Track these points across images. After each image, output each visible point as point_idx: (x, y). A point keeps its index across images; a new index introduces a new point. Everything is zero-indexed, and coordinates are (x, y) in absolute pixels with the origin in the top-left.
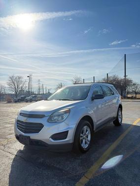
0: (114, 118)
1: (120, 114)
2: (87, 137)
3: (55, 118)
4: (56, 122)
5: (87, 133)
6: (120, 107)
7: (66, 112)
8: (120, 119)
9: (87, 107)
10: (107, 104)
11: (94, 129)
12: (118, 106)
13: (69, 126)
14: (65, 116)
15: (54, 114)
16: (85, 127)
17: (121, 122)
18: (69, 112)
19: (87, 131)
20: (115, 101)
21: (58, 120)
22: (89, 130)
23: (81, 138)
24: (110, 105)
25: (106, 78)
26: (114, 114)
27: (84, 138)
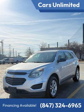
0: (73, 75)
1: (78, 72)
2: (54, 88)
3: (33, 75)
4: (34, 77)
5: (54, 85)
6: (78, 67)
7: (41, 71)
8: (78, 77)
9: (54, 67)
10: (68, 66)
11: (59, 83)
12: (76, 66)
13: (43, 80)
14: (40, 73)
15: (33, 72)
16: (53, 81)
17: (79, 79)
18: (42, 70)
19: (54, 84)
20: (74, 63)
21: (35, 76)
22: (56, 83)
23: (51, 88)
24: (70, 66)
25: (68, 44)
26: (73, 73)
27: (52, 89)
